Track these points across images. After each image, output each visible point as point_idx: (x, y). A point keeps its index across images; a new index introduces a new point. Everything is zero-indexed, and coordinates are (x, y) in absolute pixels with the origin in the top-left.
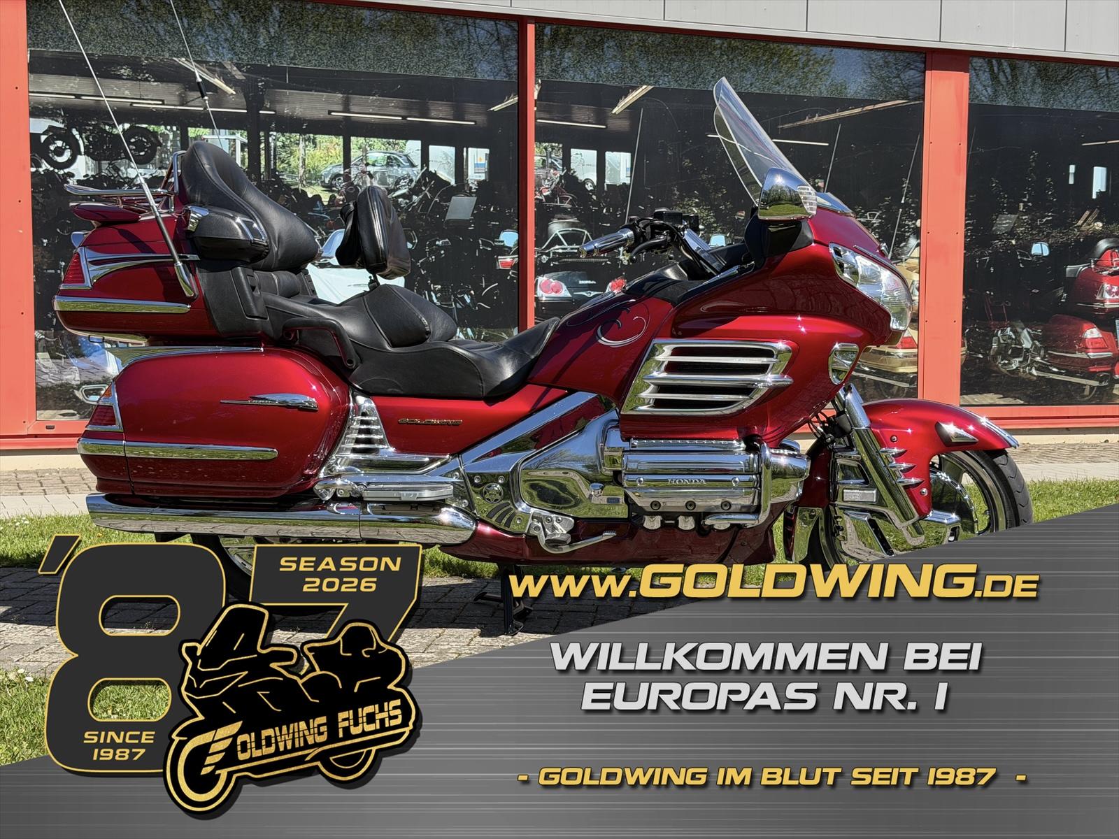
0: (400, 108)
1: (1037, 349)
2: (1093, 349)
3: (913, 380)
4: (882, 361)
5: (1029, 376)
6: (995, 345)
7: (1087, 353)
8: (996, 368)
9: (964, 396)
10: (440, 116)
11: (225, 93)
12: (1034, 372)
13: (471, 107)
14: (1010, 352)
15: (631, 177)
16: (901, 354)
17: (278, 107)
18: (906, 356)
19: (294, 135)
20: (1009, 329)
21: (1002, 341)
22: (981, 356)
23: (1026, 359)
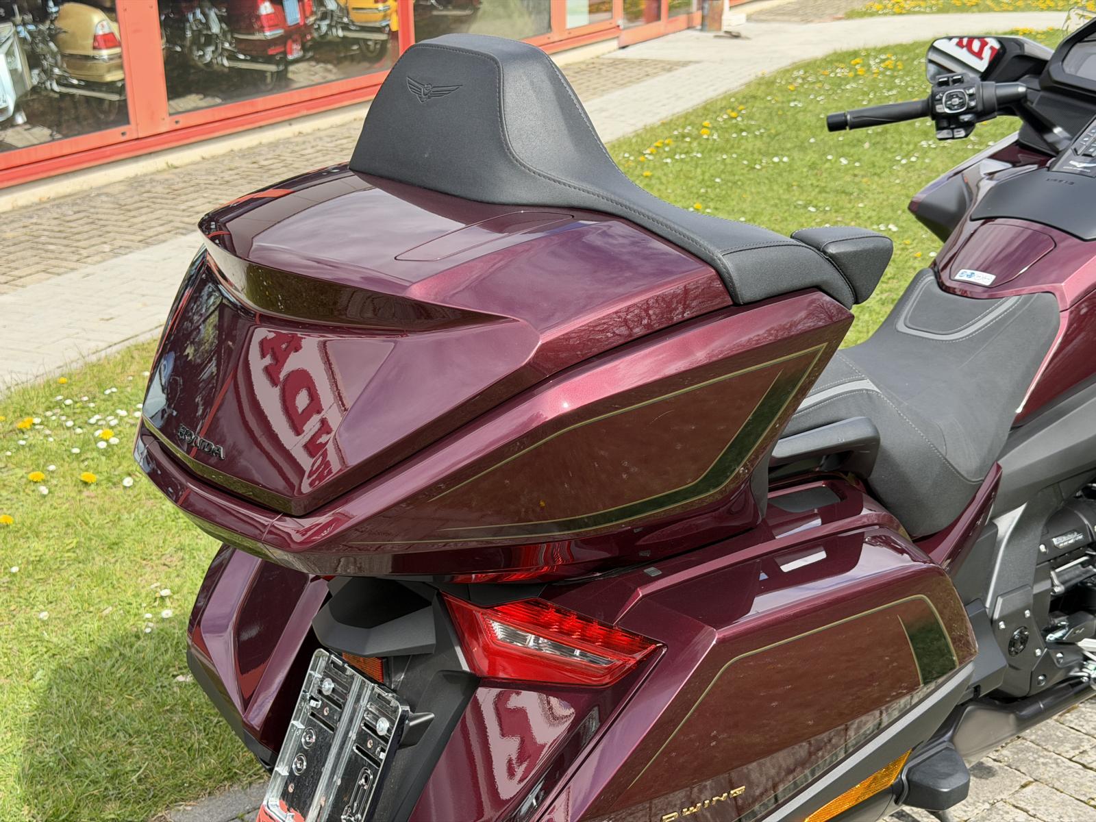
1: (224, 33)
2: (269, 27)
3: (121, 90)
4: (90, 68)
5: (222, 68)
6: (189, 34)
7: (263, 32)
8: (192, 63)
9: (171, 102)
12: (226, 63)
14: (203, 40)
16: (106, 57)
18: (111, 59)
20: (198, 12)
21: (195, 28)
22: (178, 49)
23: (216, 48)
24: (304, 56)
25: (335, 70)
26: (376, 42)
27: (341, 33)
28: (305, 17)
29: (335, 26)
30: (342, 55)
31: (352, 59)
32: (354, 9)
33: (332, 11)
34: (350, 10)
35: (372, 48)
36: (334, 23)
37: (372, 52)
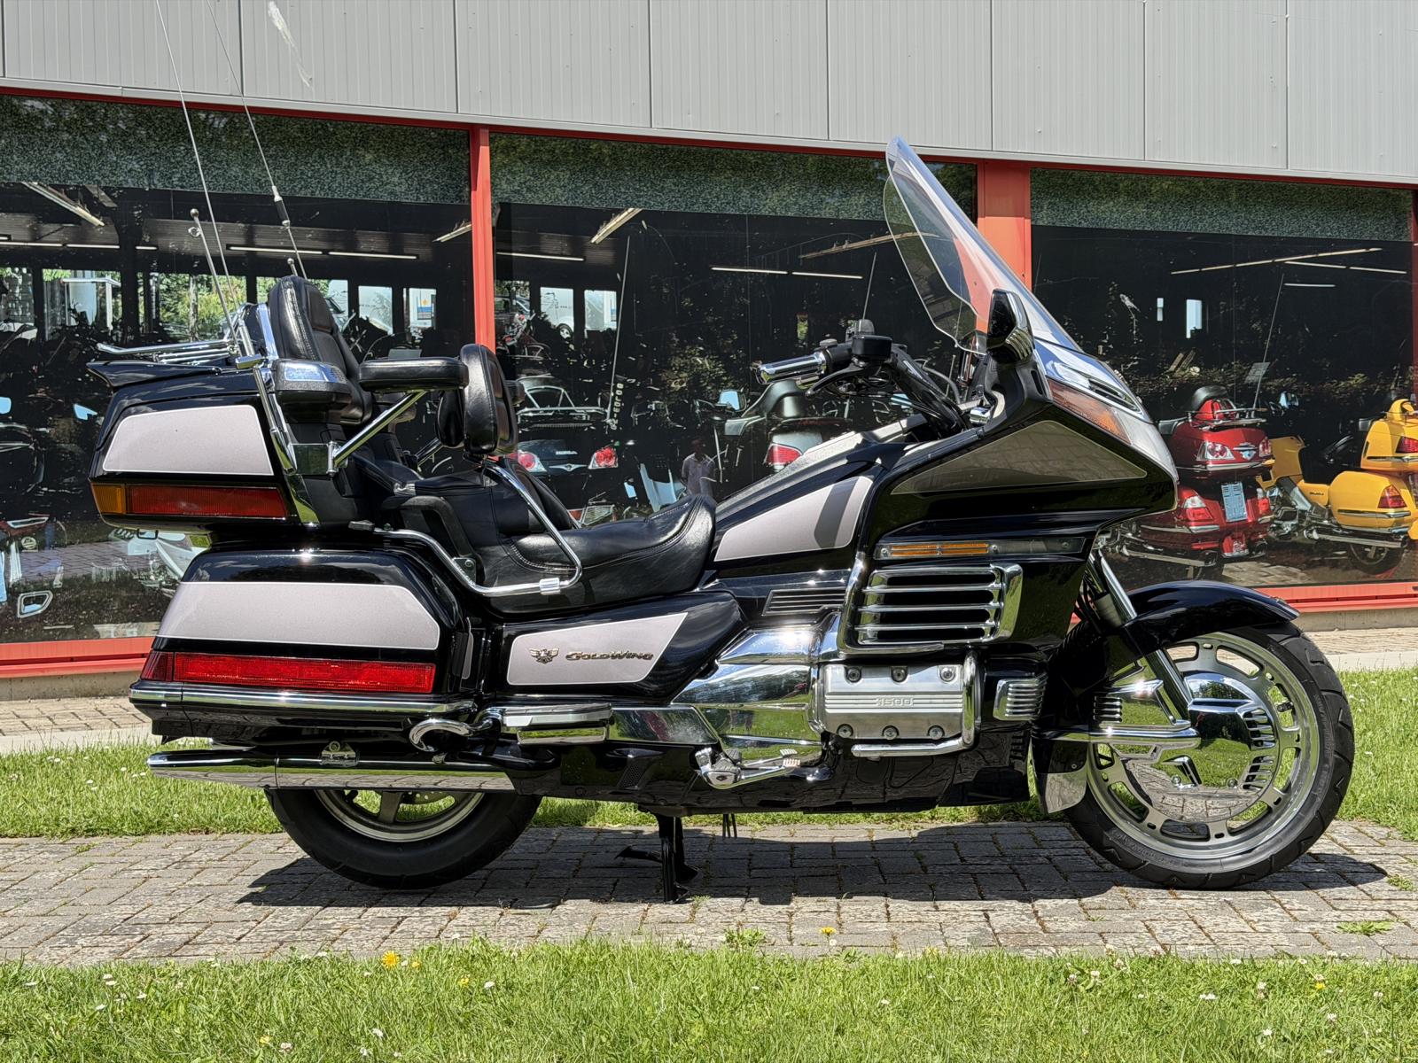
0: (320, 240)
2: (1195, 521)
5: (1119, 556)
7: (1188, 527)
10: (371, 249)
11: (90, 224)
12: (1125, 551)
13: (411, 237)
15: (617, 321)
17: (161, 241)
19: (182, 275)
23: (1114, 536)
24: (1250, 554)
25: (1303, 574)
26: (1379, 550)
27: (1315, 535)
28: (1257, 515)
29: (1307, 529)
30: (1317, 559)
31: (1335, 565)
32: (1340, 511)
33: (1303, 511)
34: (1335, 511)
35: (1371, 553)
36: (1304, 524)
37: (1370, 560)
